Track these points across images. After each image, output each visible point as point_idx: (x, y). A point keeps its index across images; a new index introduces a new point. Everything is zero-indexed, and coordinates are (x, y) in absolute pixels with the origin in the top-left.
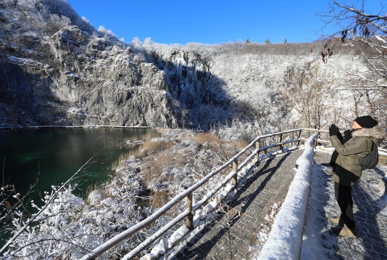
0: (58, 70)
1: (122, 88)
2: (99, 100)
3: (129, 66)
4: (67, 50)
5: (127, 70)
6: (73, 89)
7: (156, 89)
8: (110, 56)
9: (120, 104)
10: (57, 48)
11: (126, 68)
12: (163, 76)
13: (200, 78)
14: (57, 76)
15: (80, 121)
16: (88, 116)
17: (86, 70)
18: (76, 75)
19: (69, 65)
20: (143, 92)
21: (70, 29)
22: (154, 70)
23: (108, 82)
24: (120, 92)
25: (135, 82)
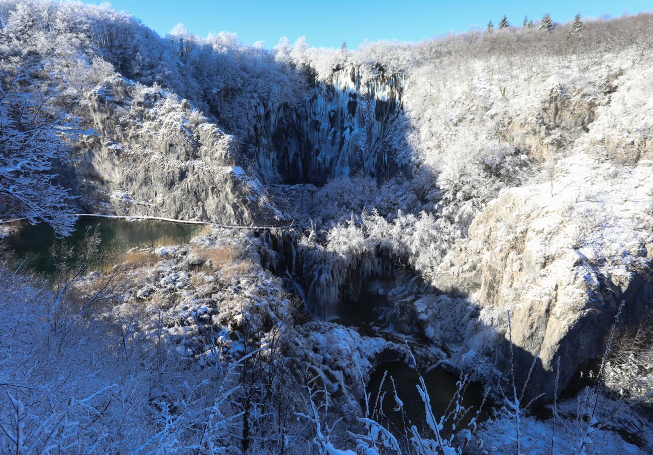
0: (99, 139)
1: (174, 163)
2: (147, 181)
3: (182, 131)
4: (106, 112)
5: (179, 138)
6: (116, 165)
7: (219, 165)
8: (159, 116)
9: (171, 187)
10: (95, 111)
11: (177, 134)
12: (229, 144)
13: (382, 115)
14: (98, 149)
15: (125, 209)
16: (134, 202)
17: (131, 138)
18: (119, 147)
19: (110, 133)
20: (200, 170)
21: (111, 81)
22: (215, 136)
23: (156, 156)
24: (170, 170)
25: (191, 154)
